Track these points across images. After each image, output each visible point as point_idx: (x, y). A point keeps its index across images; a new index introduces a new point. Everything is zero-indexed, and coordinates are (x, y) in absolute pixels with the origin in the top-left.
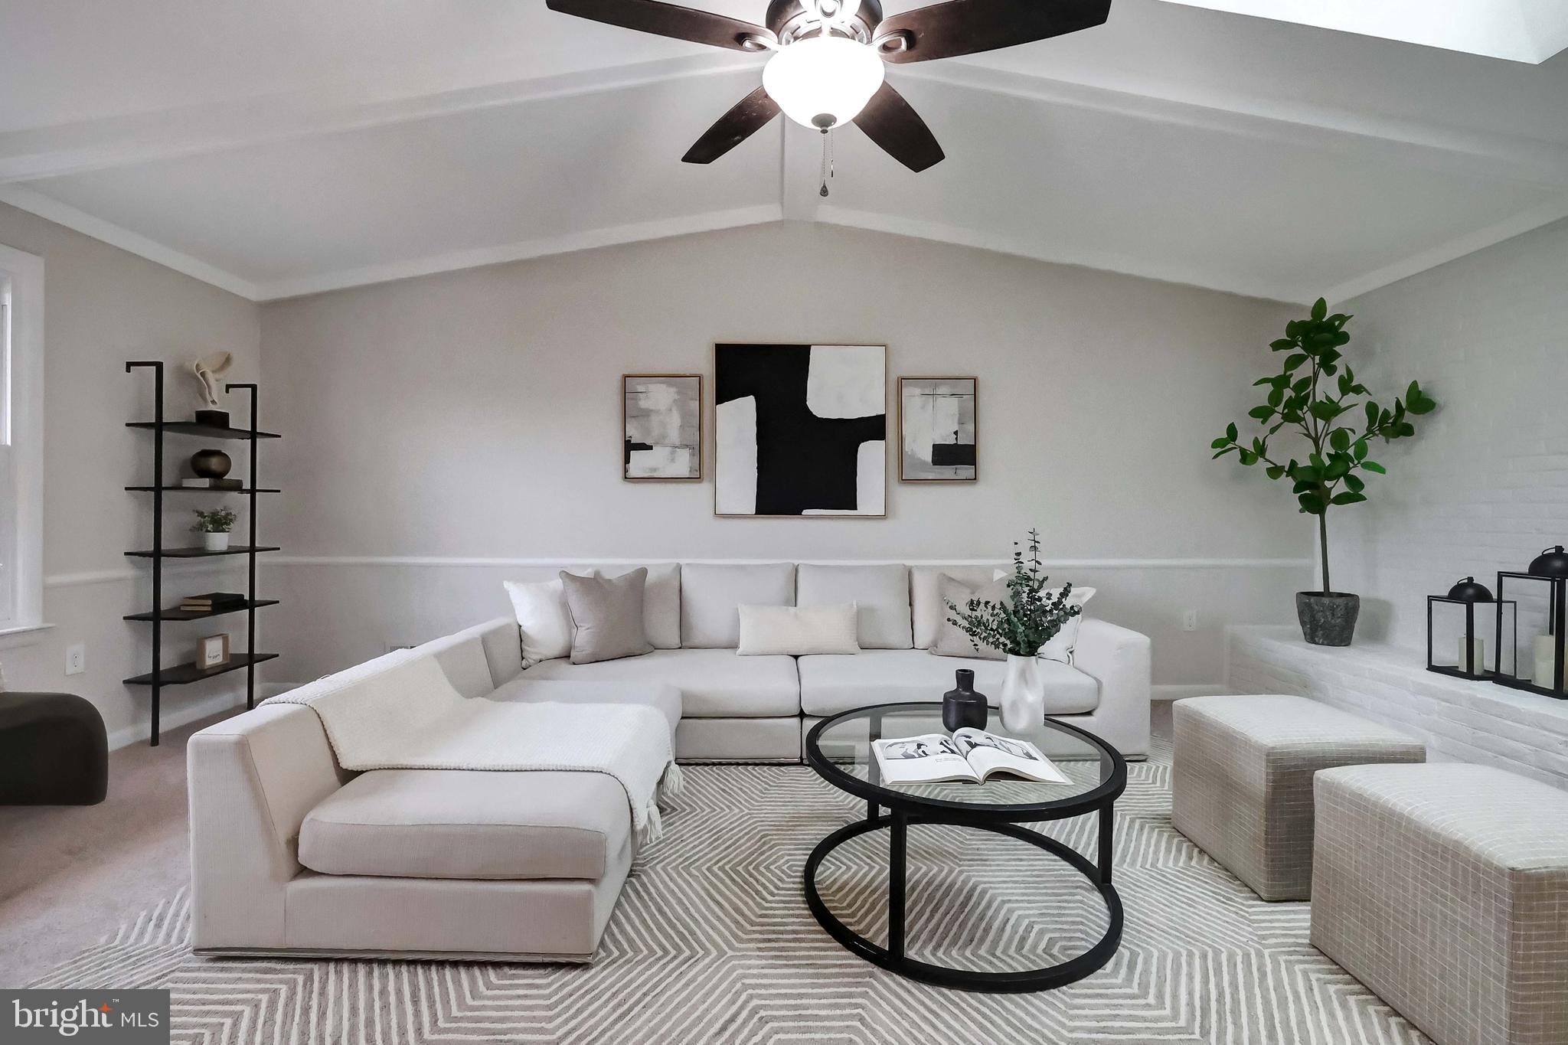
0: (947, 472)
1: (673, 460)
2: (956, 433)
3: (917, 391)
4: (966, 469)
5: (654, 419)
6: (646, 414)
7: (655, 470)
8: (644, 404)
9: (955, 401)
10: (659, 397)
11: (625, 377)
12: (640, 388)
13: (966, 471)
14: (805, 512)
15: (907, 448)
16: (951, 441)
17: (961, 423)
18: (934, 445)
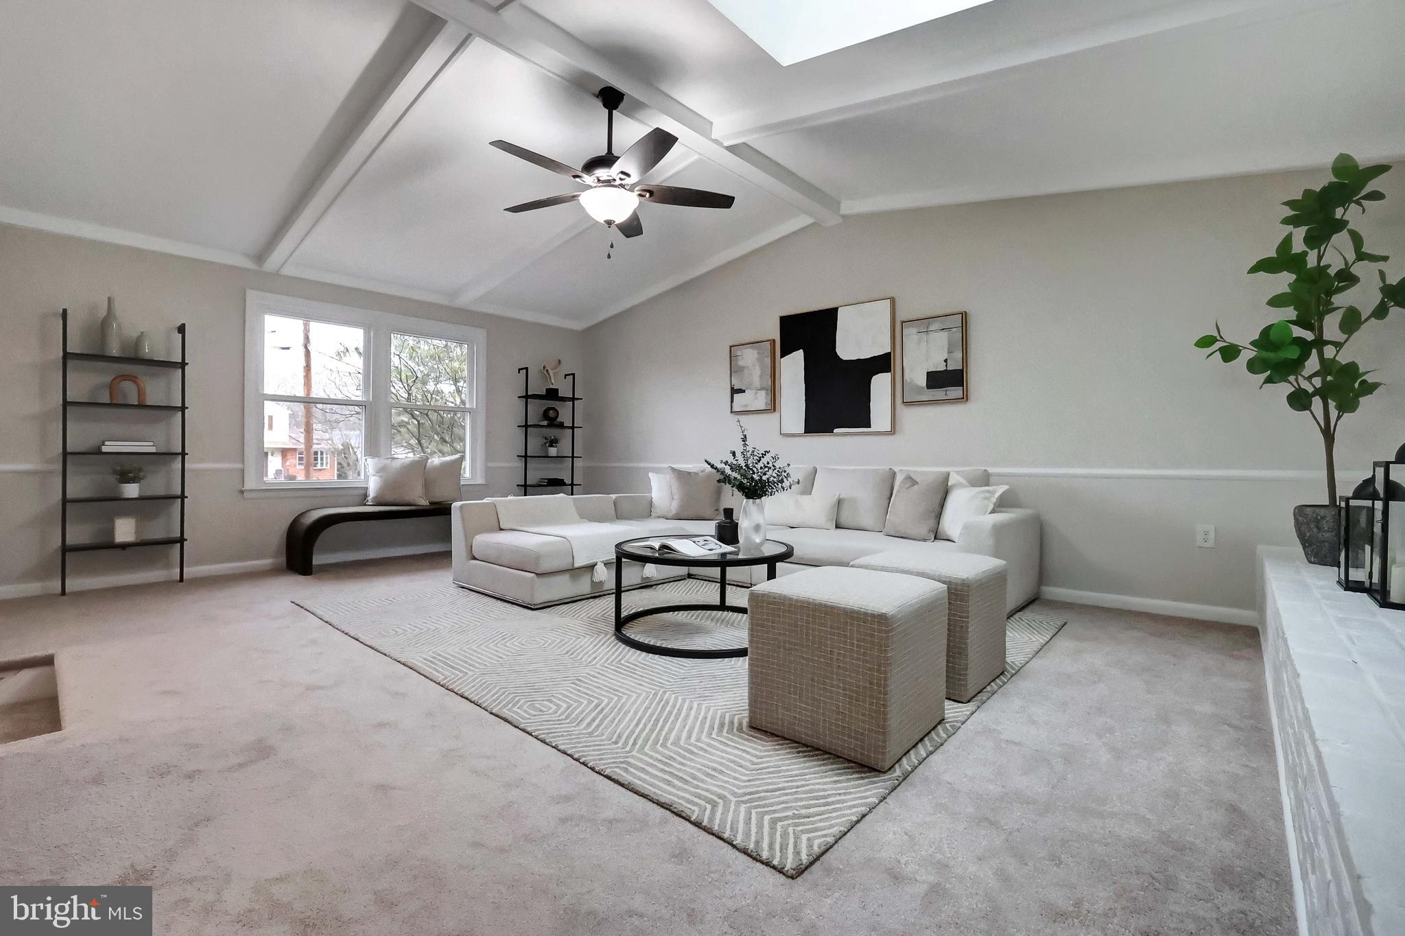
0: (939, 394)
1: (756, 398)
2: (946, 361)
3: (914, 331)
4: (955, 390)
5: (746, 371)
6: (741, 369)
7: (746, 406)
8: (741, 363)
9: (944, 335)
10: (749, 358)
11: (731, 347)
12: (739, 353)
13: (955, 392)
14: (836, 431)
15: (906, 377)
16: (942, 368)
17: (950, 352)
18: (928, 373)
